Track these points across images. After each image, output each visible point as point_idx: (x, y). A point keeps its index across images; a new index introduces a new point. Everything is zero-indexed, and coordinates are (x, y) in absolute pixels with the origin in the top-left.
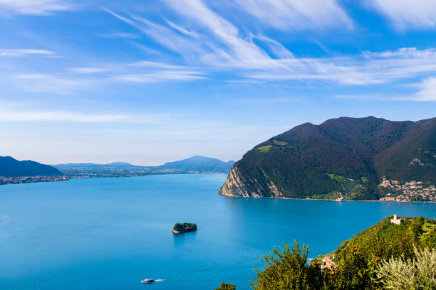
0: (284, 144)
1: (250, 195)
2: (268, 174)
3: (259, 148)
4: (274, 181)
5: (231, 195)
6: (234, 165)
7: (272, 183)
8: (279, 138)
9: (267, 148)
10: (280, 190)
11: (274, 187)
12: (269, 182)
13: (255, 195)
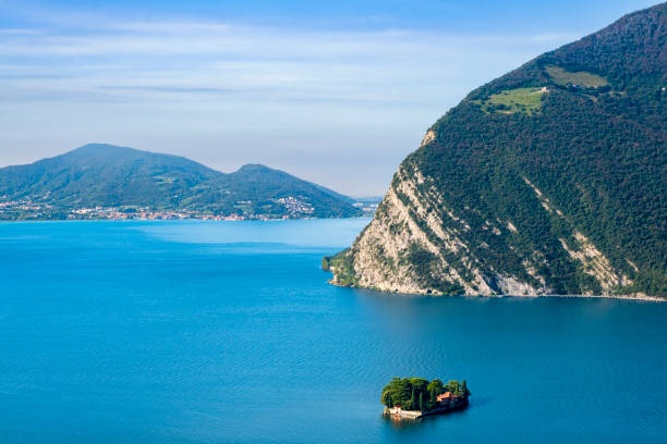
0: (596, 82)
1: (493, 285)
2: (560, 201)
3: (496, 99)
4: (587, 230)
5: (410, 288)
6: (407, 167)
7: (579, 237)
8: (570, 58)
9: (530, 99)
10: (618, 265)
11: (592, 252)
12: (567, 234)
13: (515, 288)
